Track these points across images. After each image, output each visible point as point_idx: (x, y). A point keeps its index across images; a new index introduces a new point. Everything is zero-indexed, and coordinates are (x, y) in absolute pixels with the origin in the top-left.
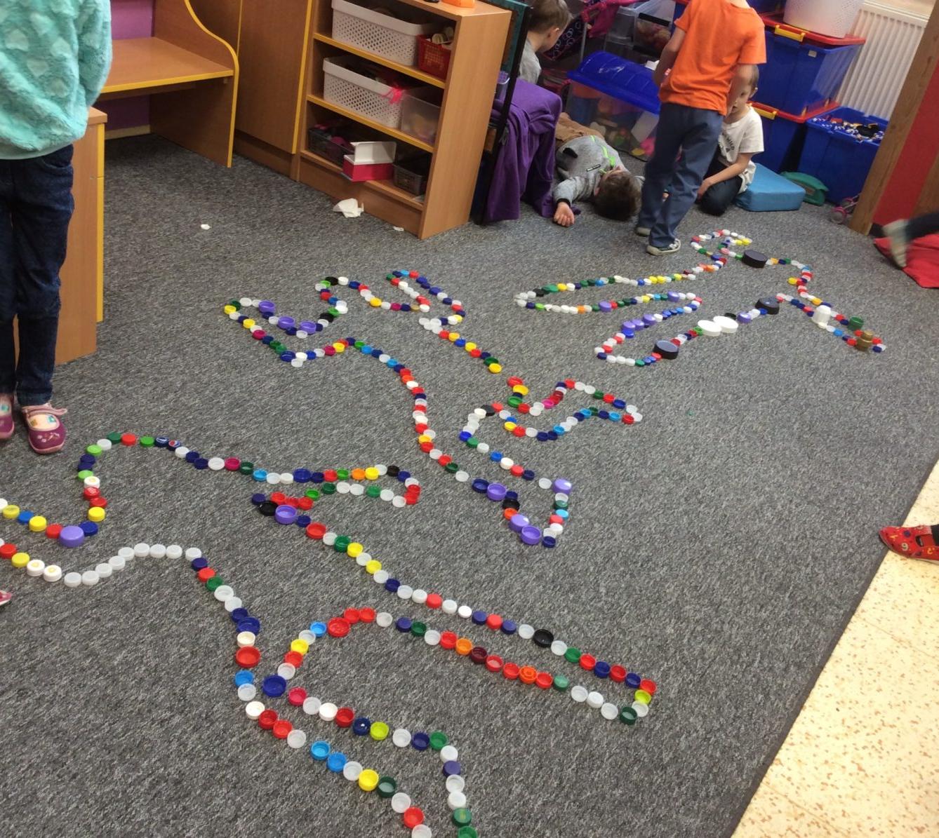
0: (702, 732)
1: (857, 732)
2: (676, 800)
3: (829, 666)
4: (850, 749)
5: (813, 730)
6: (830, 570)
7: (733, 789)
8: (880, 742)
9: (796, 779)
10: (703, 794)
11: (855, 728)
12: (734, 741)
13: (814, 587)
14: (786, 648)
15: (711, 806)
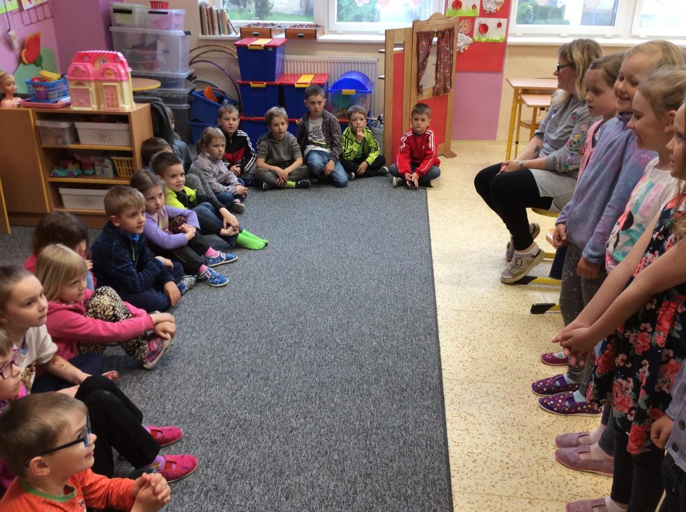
0: (410, 372)
4: (465, 354)
5: (448, 354)
6: (418, 297)
7: (434, 385)
8: (473, 347)
9: (453, 372)
10: (425, 392)
11: (462, 346)
12: (424, 370)
13: (416, 305)
14: (420, 330)
15: (431, 394)
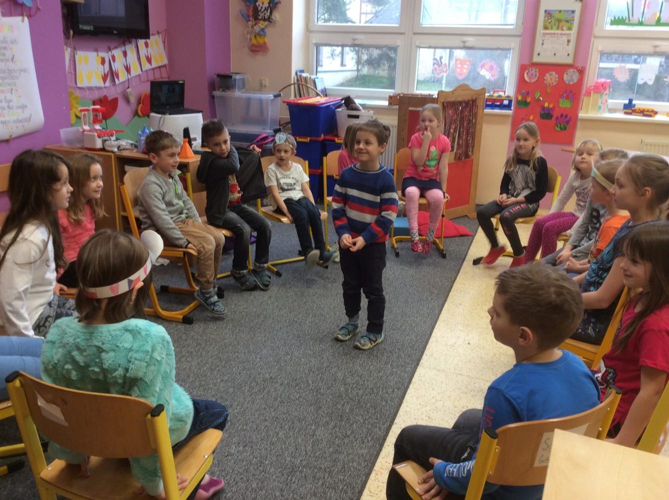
0: (362, 421)
1: (426, 406)
2: (355, 446)
3: (411, 386)
5: (408, 409)
6: (406, 352)
7: (378, 437)
8: (436, 407)
10: (366, 441)
12: (376, 421)
13: (400, 359)
14: (392, 384)
